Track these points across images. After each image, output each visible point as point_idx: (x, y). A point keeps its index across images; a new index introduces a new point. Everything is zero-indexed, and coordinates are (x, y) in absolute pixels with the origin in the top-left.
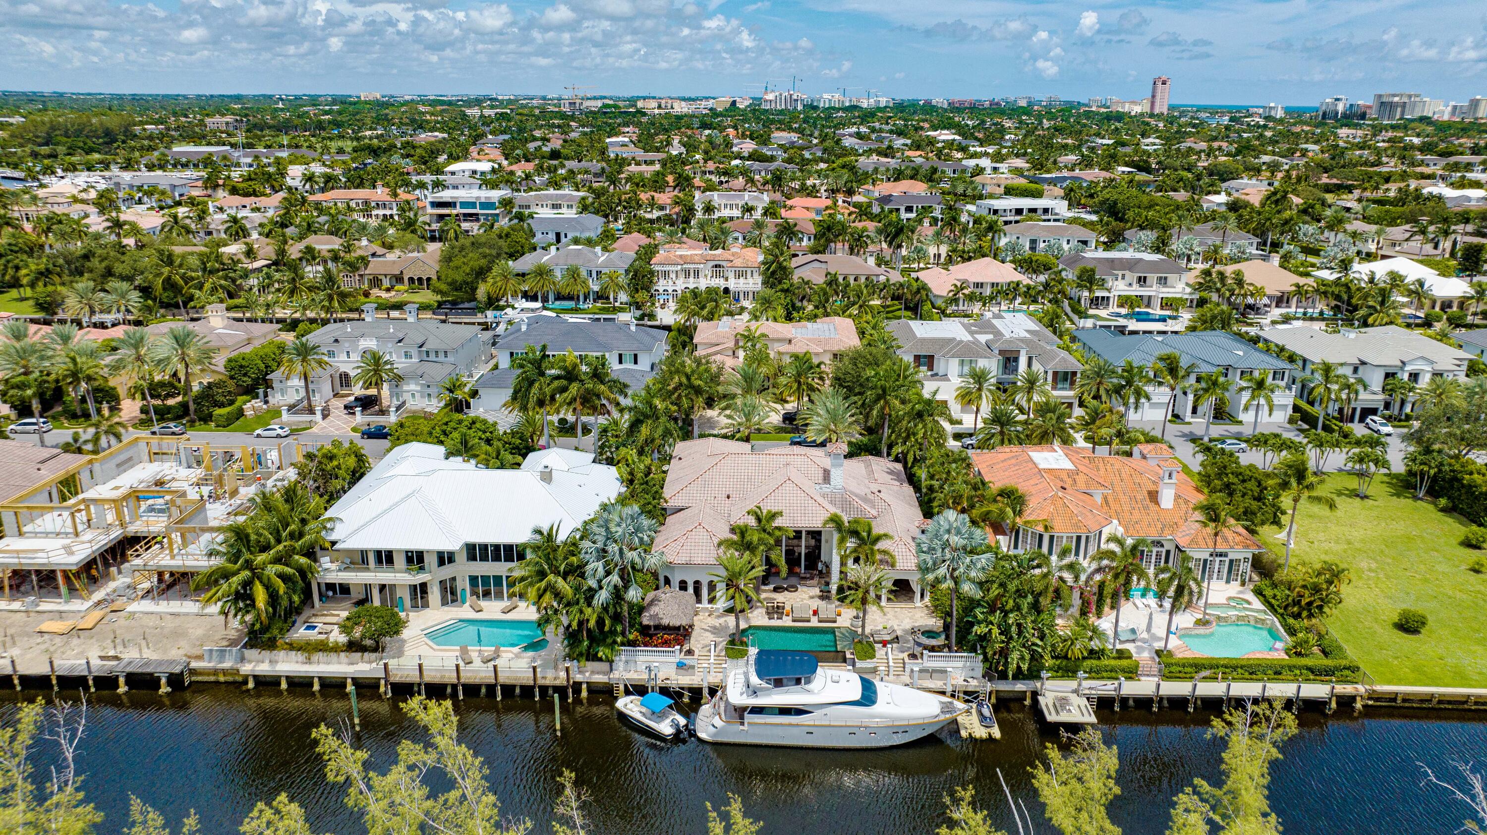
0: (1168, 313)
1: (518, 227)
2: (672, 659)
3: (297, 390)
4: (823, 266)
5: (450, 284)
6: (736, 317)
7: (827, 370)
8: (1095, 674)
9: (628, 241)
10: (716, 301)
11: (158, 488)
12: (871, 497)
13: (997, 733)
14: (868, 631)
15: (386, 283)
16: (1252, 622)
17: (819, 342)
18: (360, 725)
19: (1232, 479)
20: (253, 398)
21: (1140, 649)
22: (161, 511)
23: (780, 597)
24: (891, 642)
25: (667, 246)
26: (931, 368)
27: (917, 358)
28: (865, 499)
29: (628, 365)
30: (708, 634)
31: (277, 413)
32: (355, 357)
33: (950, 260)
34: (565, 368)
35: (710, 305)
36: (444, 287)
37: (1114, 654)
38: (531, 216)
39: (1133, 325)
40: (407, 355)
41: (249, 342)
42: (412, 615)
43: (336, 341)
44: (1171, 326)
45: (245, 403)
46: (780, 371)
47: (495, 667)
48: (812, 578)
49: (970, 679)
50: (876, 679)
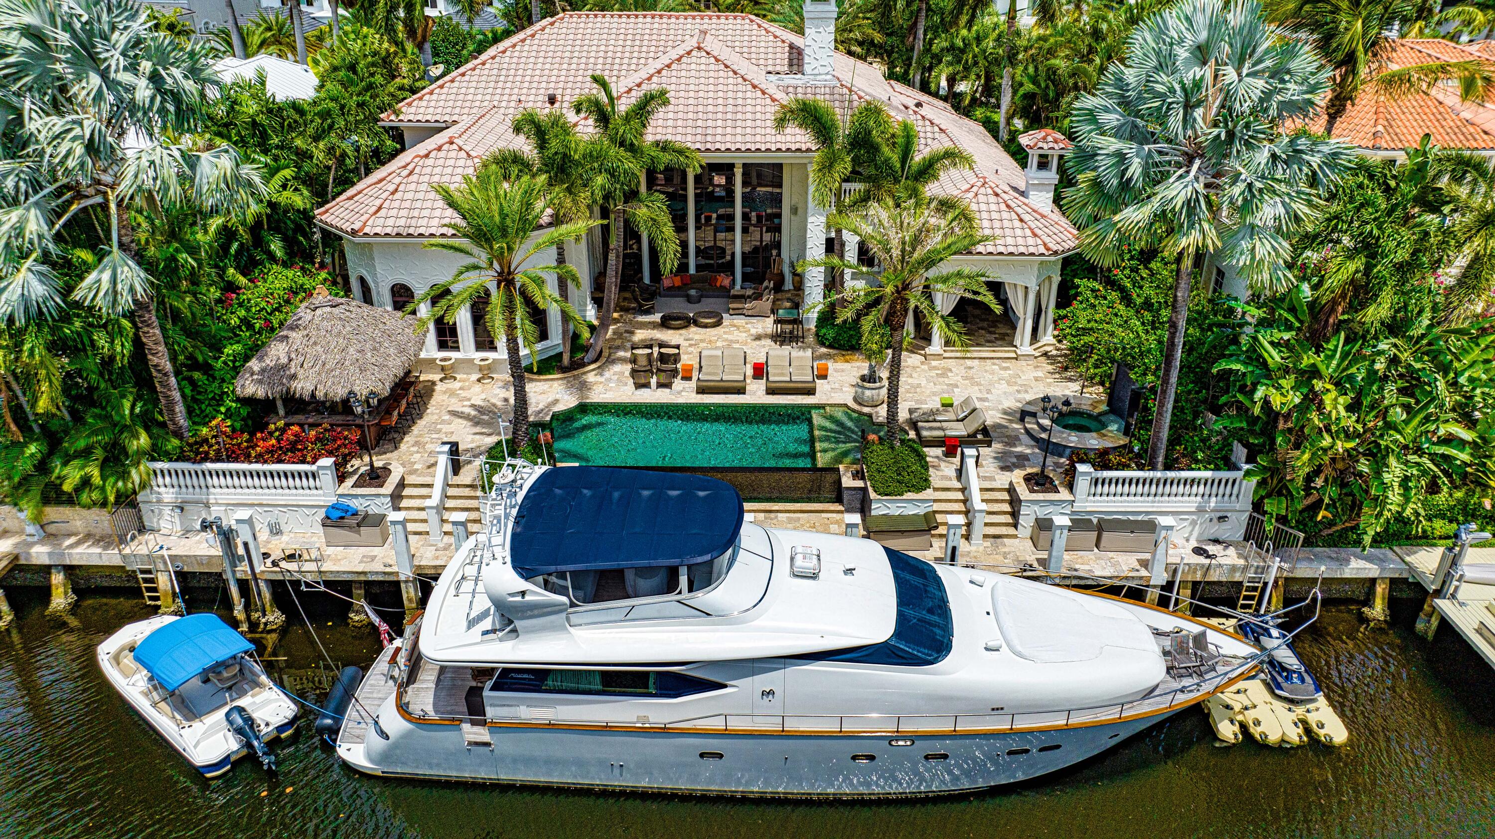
2: (314, 497)
13: (1331, 726)
14: (903, 415)
24: (970, 440)
48: (758, 297)
49: (1211, 549)
50: (938, 560)
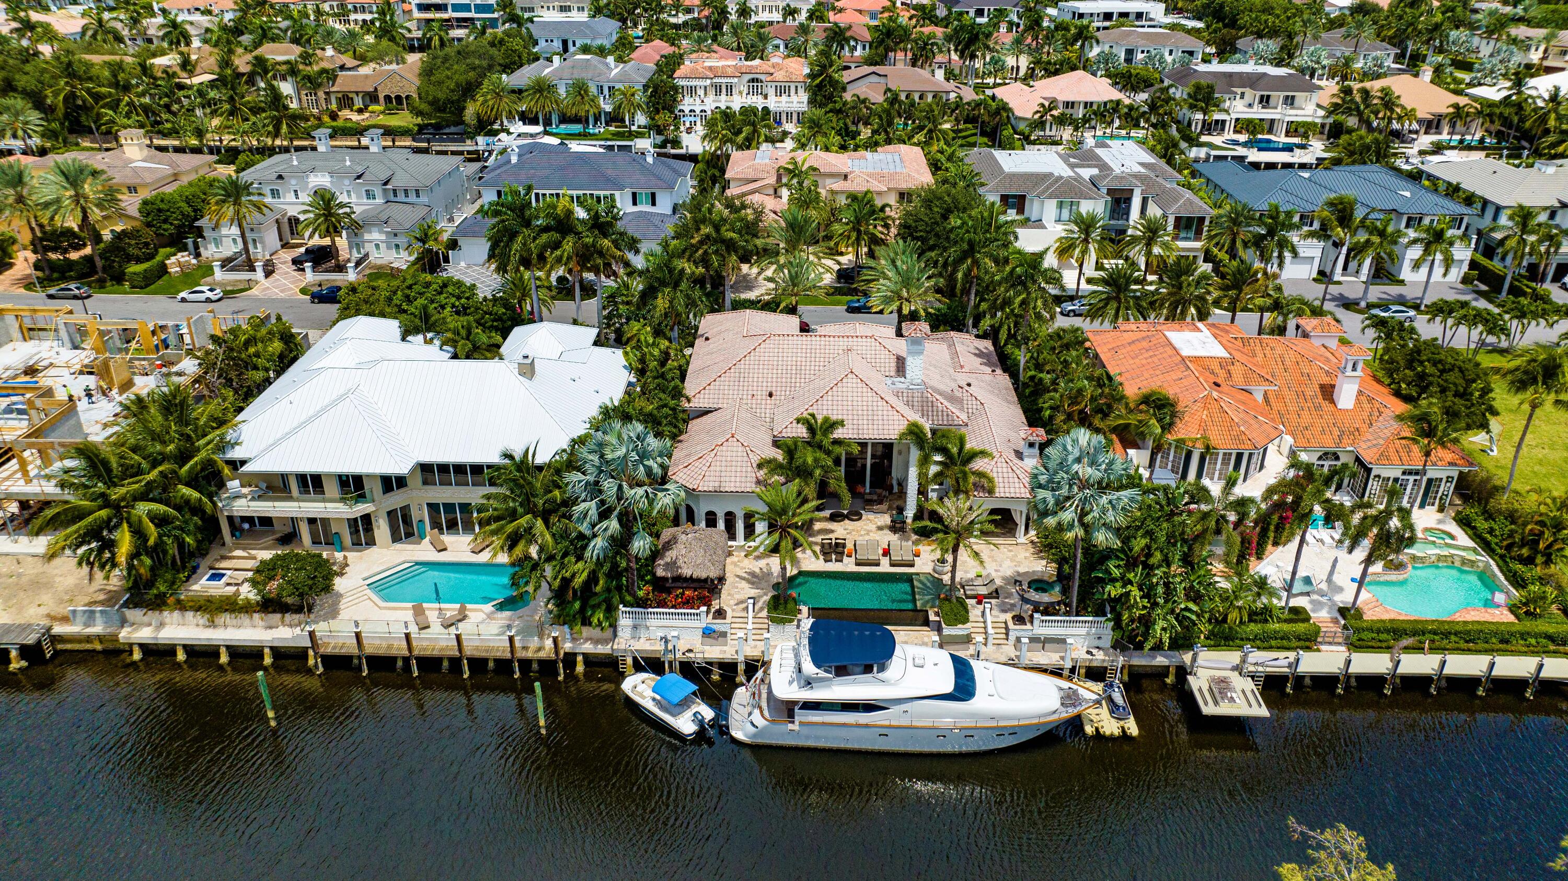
0: (1296, 140)
1: (514, 32)
2: (696, 624)
3: (234, 240)
4: (882, 80)
5: (431, 104)
6: (778, 145)
7: (893, 214)
8: (1265, 642)
9: (649, 50)
10: (753, 124)
11: (27, 379)
12: (958, 393)
13: (1133, 729)
14: (957, 579)
15: (358, 103)
16: (1457, 564)
17: (881, 177)
18: (275, 718)
19: (1430, 369)
20: (180, 250)
21: (1317, 605)
22: (20, 412)
23: (841, 530)
24: (989, 596)
25: (694, 55)
26: (1021, 211)
27: (1005, 198)
28: (952, 398)
29: (644, 207)
30: (744, 584)
31: (209, 271)
32: (305, 198)
33: (1030, 76)
34: (556, 218)
35: (746, 130)
36: (424, 107)
37: (1286, 615)
38: (531, 20)
39: (1254, 156)
40: (369, 195)
41: (176, 177)
42: (352, 556)
43: (280, 177)
44: (1298, 157)
45: (168, 257)
46: (834, 213)
47: (458, 637)
48: (880, 502)
49: (1095, 651)
50: (972, 656)
